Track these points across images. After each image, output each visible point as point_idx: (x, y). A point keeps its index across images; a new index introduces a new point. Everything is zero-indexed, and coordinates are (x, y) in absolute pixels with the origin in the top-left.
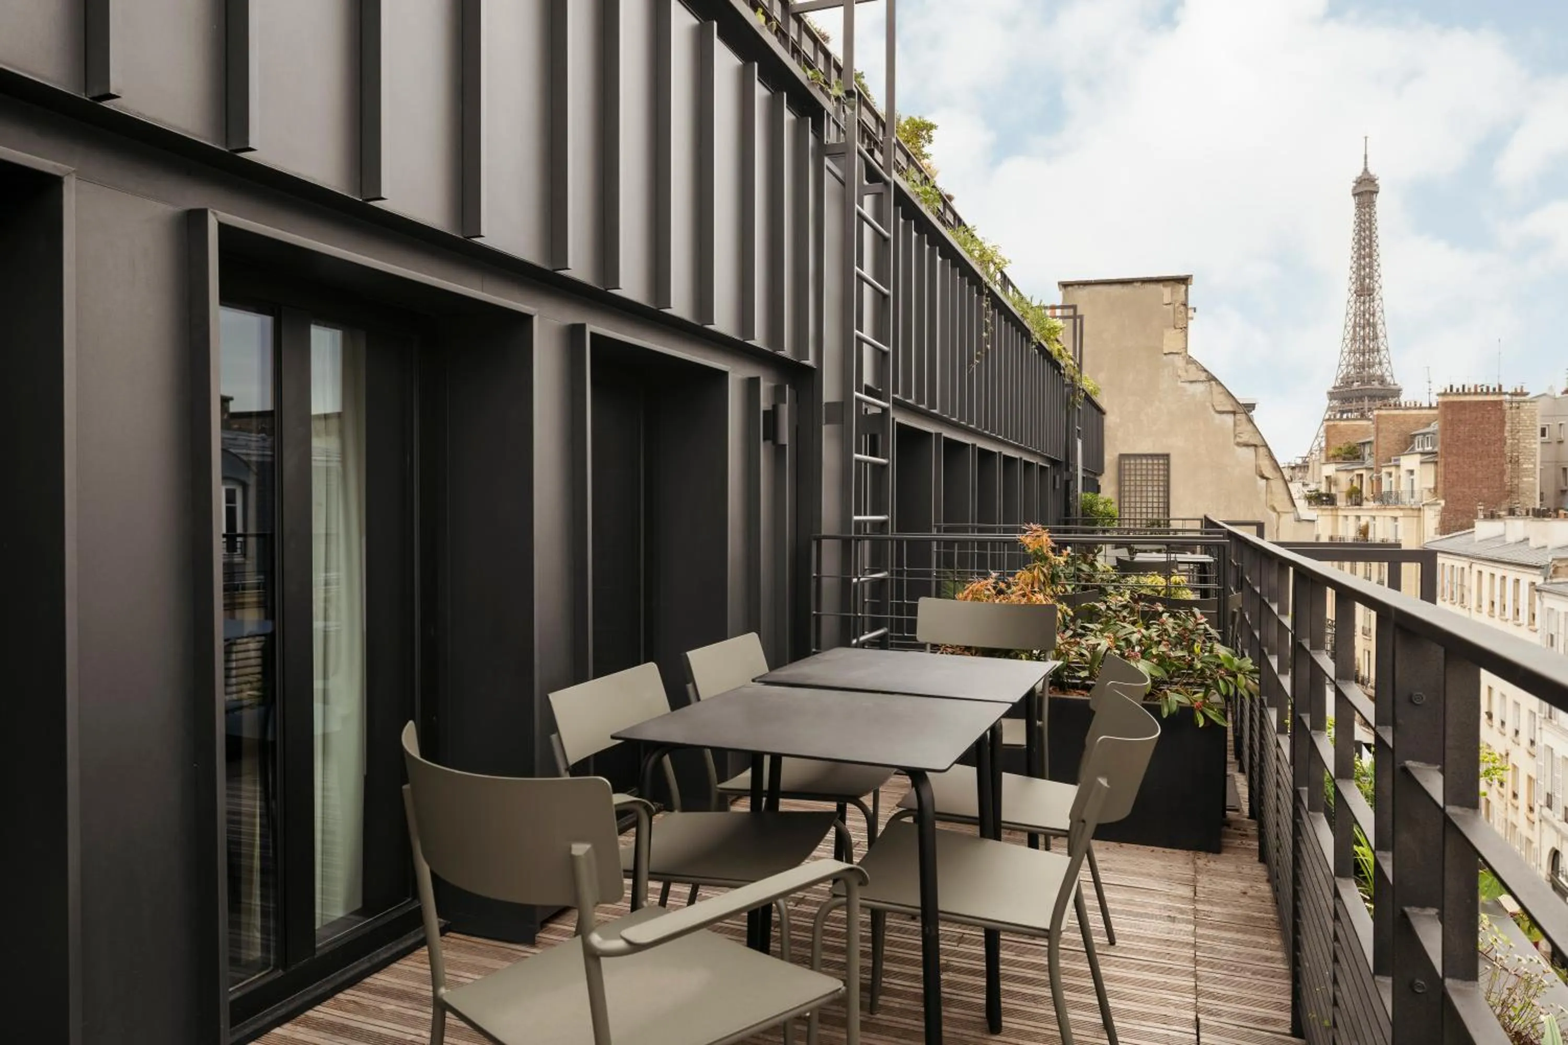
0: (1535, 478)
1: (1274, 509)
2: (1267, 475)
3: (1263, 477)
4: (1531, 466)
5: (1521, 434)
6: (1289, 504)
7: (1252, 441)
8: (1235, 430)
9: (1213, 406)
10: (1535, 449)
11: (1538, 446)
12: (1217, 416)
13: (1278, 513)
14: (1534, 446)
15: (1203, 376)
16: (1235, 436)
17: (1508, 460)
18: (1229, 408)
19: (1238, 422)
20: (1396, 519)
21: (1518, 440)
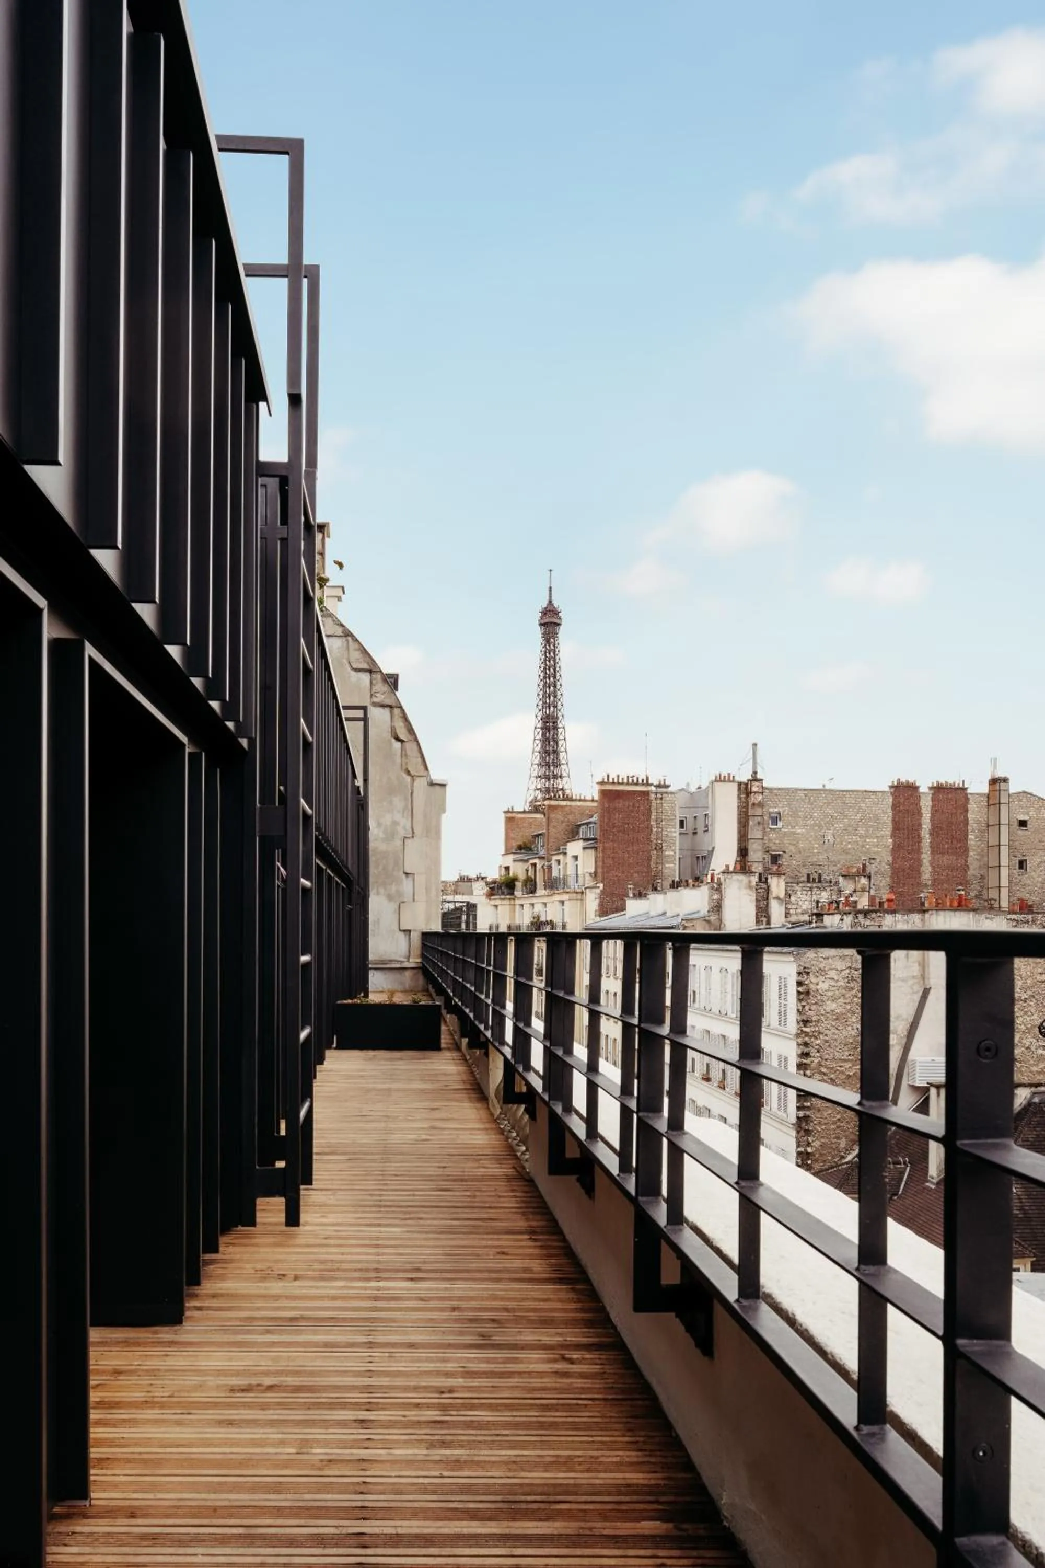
0: (675, 864)
1: (408, 773)
2: (402, 737)
3: (398, 739)
4: (672, 853)
5: (663, 823)
6: (422, 767)
7: (388, 702)
8: (371, 689)
9: (350, 663)
10: (675, 837)
11: (677, 835)
12: (353, 673)
13: (412, 777)
14: (674, 835)
15: (339, 631)
16: (371, 696)
17: (654, 847)
18: (365, 666)
19: (374, 682)
20: (562, 902)
21: (662, 828)
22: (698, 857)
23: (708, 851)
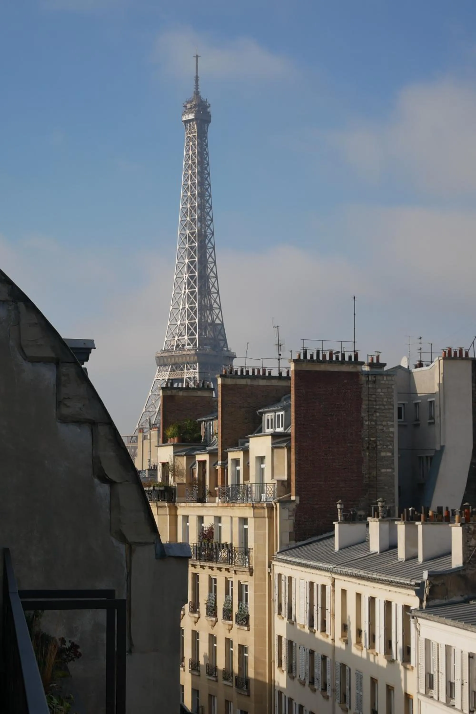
0: (393, 469)
1: (123, 538)
2: (112, 476)
3: (104, 479)
4: (389, 454)
5: (378, 414)
9: (21, 349)
10: (393, 433)
11: (395, 430)
12: (27, 366)
13: (130, 545)
14: (391, 429)
16: (59, 403)
17: (365, 446)
18: (48, 353)
19: (63, 378)
20: (244, 521)
21: (376, 421)
22: (420, 458)
23: (436, 451)
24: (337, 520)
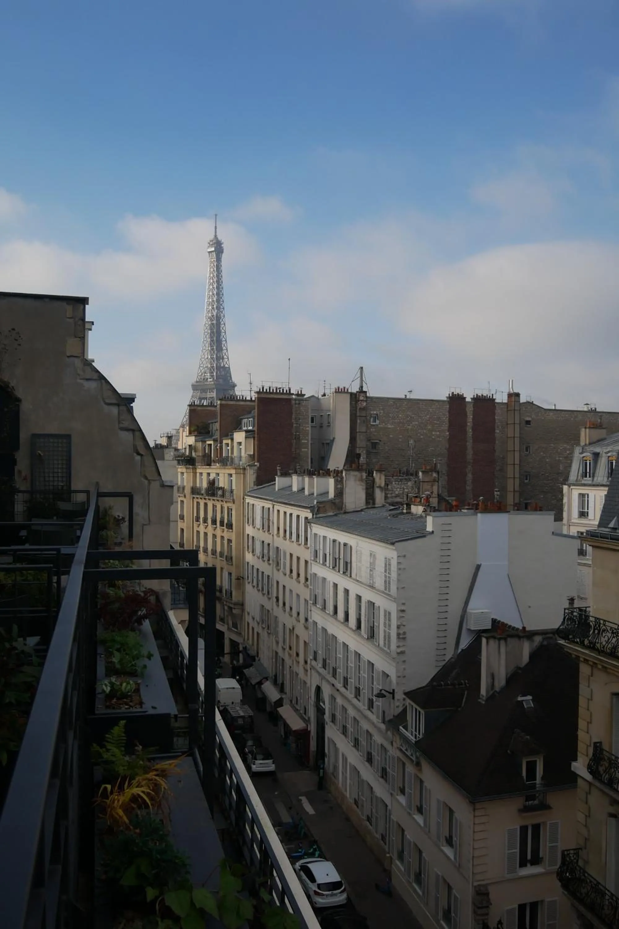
0: (308, 449)
1: (146, 478)
2: (141, 452)
3: (138, 454)
4: (306, 441)
5: (301, 421)
6: (156, 474)
7: (131, 427)
8: (119, 418)
9: (103, 399)
10: (308, 430)
11: (309, 429)
12: (106, 407)
13: (149, 480)
14: (307, 429)
15: (95, 376)
16: (119, 422)
17: (294, 437)
18: (114, 401)
19: (121, 412)
20: (231, 475)
21: (299, 424)
22: (323, 444)
23: (331, 440)
24: (277, 475)
